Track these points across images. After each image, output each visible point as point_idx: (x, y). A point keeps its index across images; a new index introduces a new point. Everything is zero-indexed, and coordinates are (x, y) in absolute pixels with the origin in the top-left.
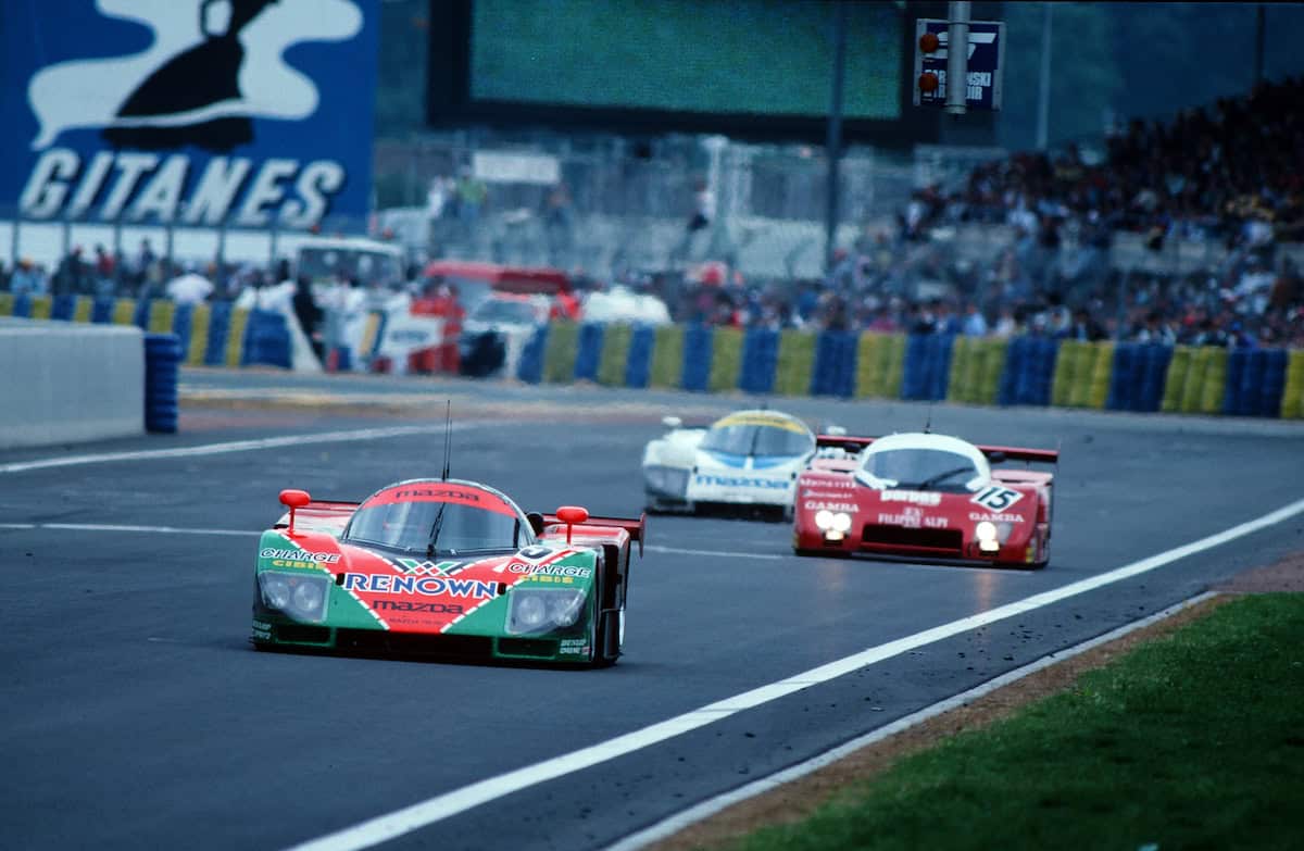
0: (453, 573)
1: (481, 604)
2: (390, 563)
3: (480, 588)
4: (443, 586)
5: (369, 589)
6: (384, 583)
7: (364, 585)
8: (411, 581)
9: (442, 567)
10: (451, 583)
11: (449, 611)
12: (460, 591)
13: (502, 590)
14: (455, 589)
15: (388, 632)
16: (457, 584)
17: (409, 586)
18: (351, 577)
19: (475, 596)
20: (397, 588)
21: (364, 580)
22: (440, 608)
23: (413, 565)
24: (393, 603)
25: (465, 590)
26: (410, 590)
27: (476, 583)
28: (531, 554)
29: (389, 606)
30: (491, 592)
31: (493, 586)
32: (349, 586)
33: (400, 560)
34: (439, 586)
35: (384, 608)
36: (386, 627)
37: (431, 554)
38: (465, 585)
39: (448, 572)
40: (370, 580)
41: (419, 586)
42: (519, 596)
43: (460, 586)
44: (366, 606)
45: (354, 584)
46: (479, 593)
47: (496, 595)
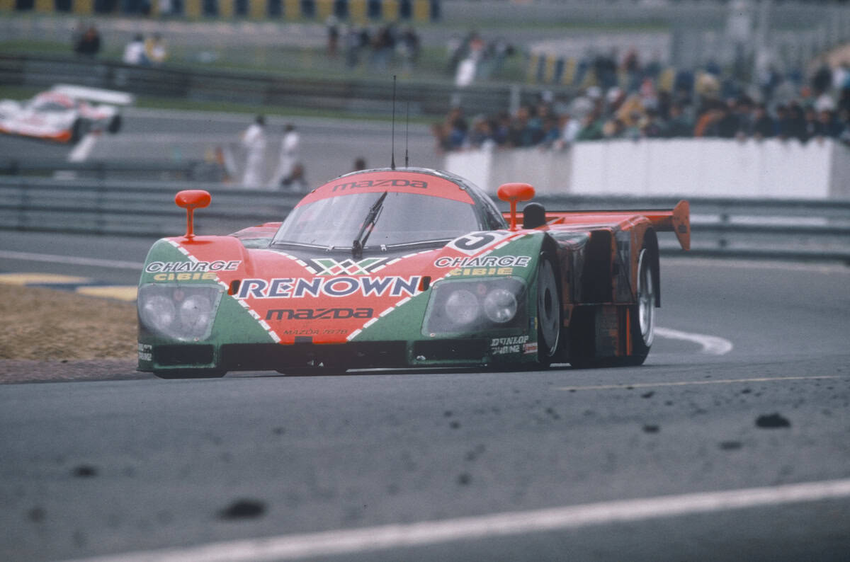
0: (374, 271)
1: (399, 304)
2: (303, 264)
3: (400, 284)
4: (355, 285)
5: (266, 296)
6: (285, 287)
7: (262, 291)
8: (317, 282)
9: (362, 265)
10: (366, 282)
11: (357, 315)
12: (374, 290)
13: (425, 284)
14: (368, 288)
15: (278, 344)
16: (371, 282)
17: (314, 289)
18: (247, 284)
19: (391, 295)
20: (299, 292)
21: (262, 285)
22: (347, 313)
23: (329, 265)
24: (291, 312)
25: (380, 288)
26: (315, 293)
27: (395, 279)
28: (468, 244)
29: (286, 314)
30: (411, 289)
31: (415, 281)
32: (243, 294)
33: (316, 261)
34: (350, 286)
35: (280, 317)
36: (276, 338)
37: (358, 251)
38: (381, 282)
39: (368, 270)
40: (269, 286)
41: (327, 288)
42: (445, 291)
43: (376, 284)
44: (257, 317)
45: (250, 291)
46: (397, 291)
47: (417, 293)
